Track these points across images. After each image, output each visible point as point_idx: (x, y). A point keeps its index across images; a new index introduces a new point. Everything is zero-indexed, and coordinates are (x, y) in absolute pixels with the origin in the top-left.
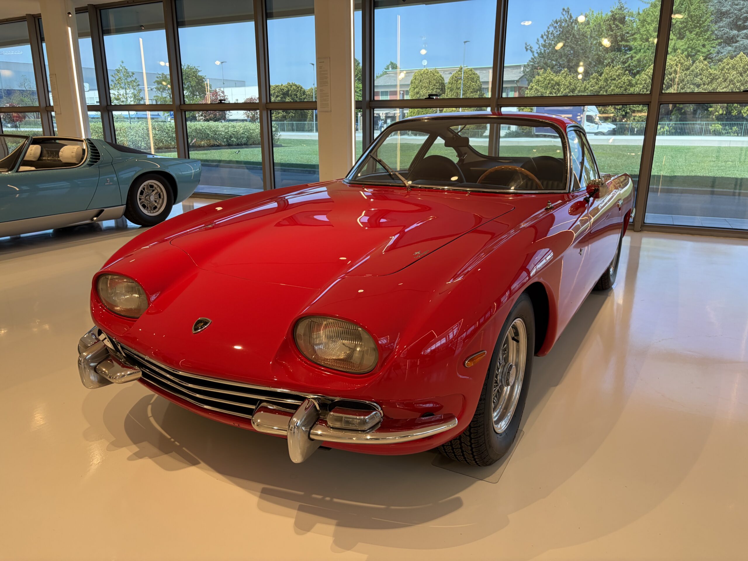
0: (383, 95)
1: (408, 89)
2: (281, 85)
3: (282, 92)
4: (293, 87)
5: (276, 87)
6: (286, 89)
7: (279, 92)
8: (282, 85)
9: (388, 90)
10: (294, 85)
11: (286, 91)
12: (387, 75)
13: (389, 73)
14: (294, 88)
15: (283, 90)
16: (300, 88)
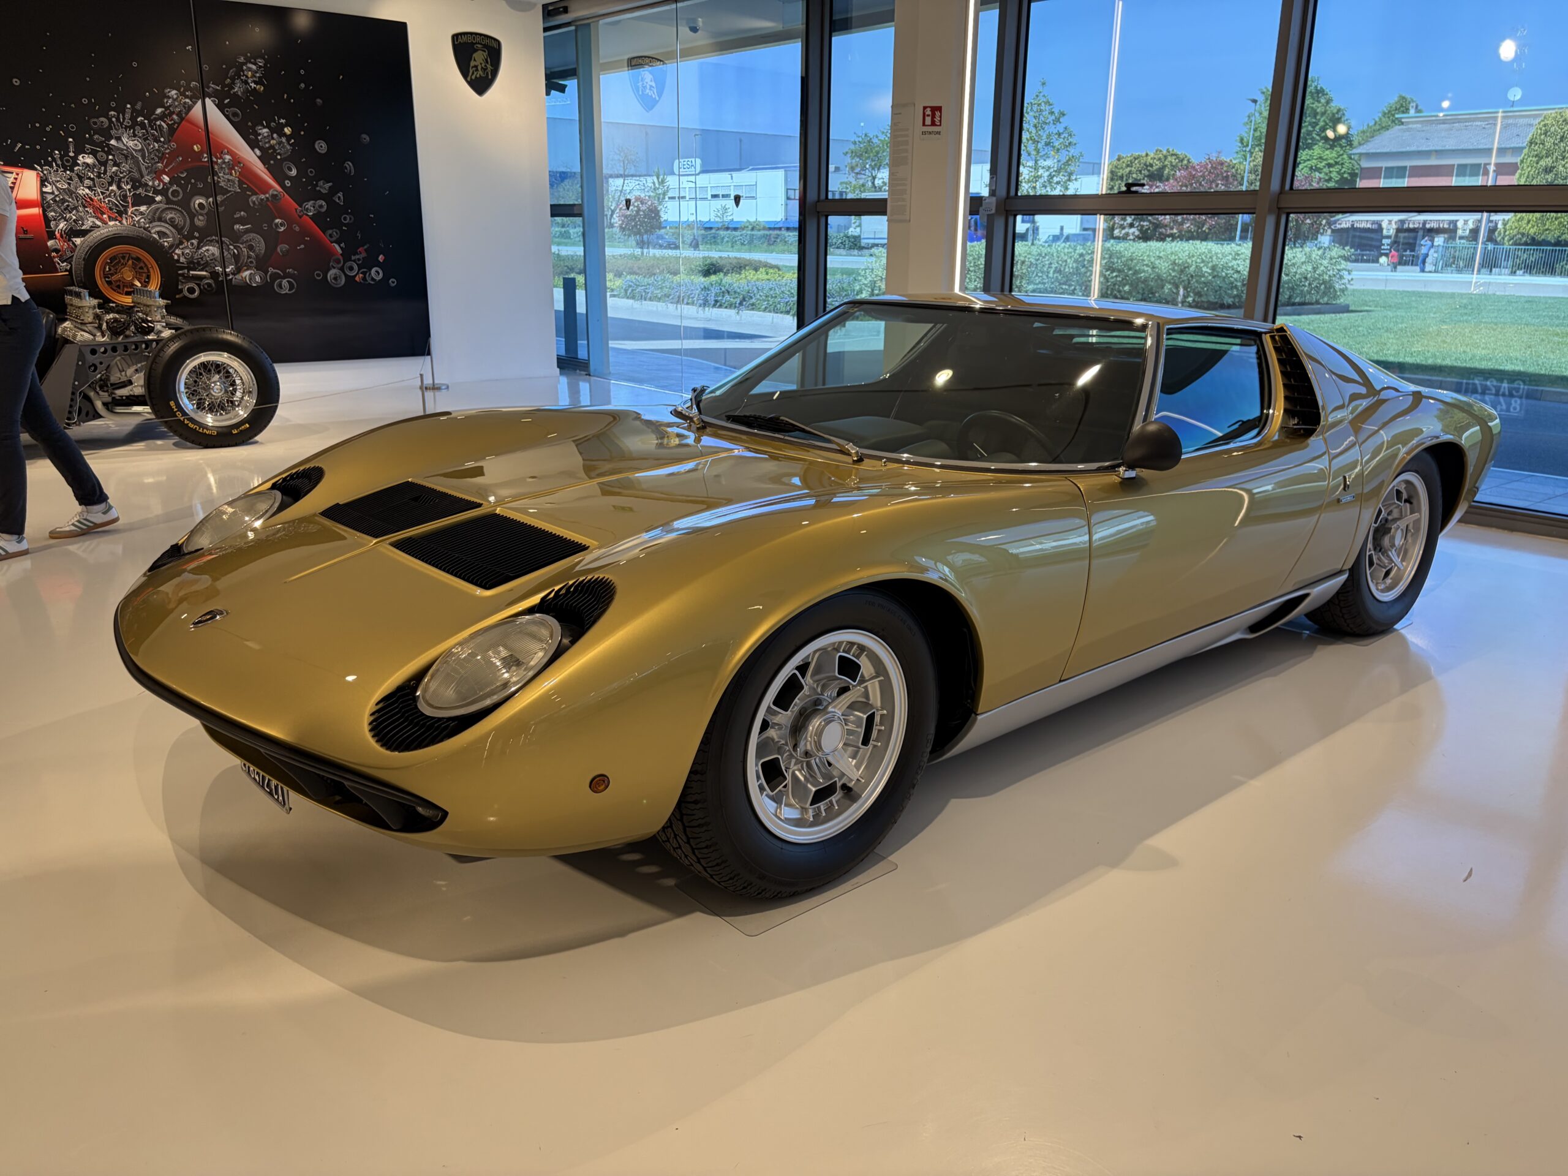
0: (1391, 177)
1: (1518, 160)
2: (1144, 154)
3: (1149, 171)
4: (1169, 158)
5: (1135, 159)
6: (1157, 165)
7: (1140, 171)
8: (1147, 155)
9: (1408, 163)
10: (1172, 155)
11: (1156, 170)
12: (1402, 127)
13: (1408, 123)
14: (1171, 162)
15: (1151, 165)
16: (1185, 162)
